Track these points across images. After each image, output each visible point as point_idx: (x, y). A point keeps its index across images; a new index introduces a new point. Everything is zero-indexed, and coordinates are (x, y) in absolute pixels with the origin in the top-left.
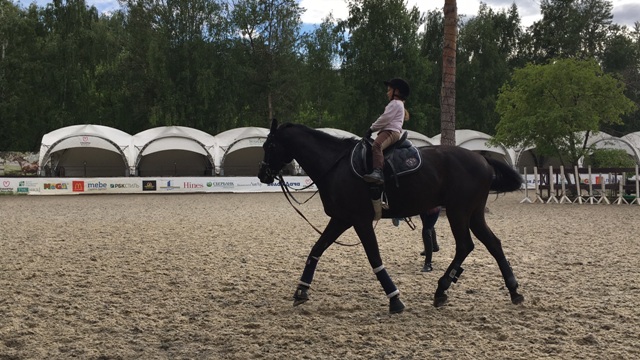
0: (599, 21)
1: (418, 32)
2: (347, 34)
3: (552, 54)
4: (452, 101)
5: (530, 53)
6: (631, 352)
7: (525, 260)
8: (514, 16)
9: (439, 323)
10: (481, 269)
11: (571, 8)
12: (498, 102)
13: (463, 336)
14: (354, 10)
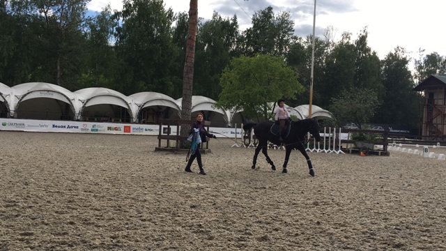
0: (286, 32)
1: (172, 26)
2: (121, 22)
3: (256, 50)
4: (191, 75)
5: (243, 49)
6: (289, 245)
7: (231, 185)
8: (235, 23)
9: (170, 229)
10: (202, 191)
11: (270, 22)
12: (222, 79)
13: (185, 238)
14: (127, 5)
